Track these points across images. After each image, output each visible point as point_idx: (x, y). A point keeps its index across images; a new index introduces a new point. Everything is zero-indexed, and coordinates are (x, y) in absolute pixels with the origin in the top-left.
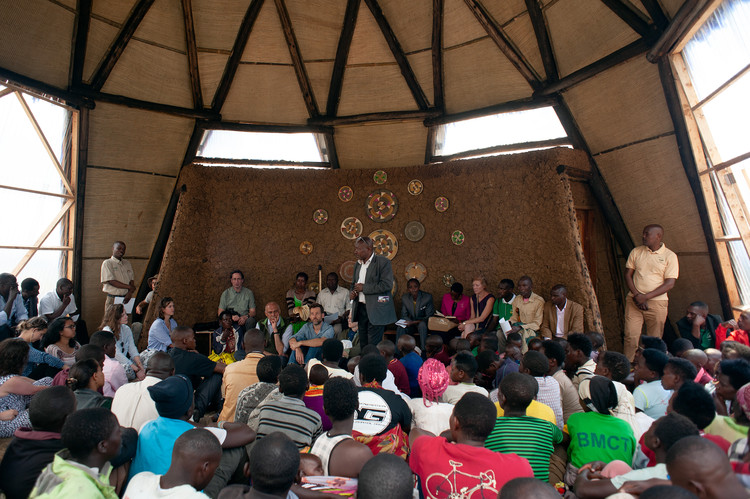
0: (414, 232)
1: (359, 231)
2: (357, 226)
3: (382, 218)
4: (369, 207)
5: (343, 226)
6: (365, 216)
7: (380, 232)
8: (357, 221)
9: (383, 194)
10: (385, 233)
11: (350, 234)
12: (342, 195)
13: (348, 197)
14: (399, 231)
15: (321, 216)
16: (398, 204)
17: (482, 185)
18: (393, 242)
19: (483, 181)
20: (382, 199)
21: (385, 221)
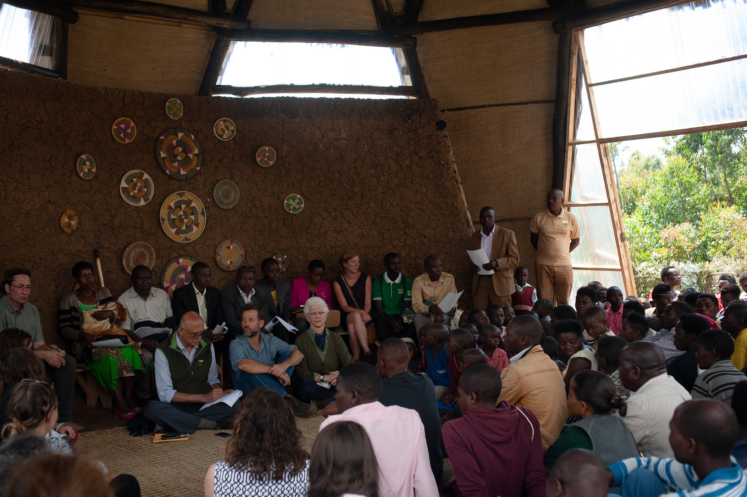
0: (227, 195)
1: (148, 192)
2: (146, 184)
3: (183, 172)
4: (163, 155)
5: (124, 184)
6: (157, 168)
7: (181, 195)
8: (146, 176)
9: (180, 135)
10: (188, 196)
11: (135, 198)
12: (119, 131)
13: (128, 135)
14: (207, 195)
15: (87, 167)
16: (203, 151)
17: (331, 134)
18: (199, 210)
19: (333, 129)
20: (180, 143)
21: (187, 179)
